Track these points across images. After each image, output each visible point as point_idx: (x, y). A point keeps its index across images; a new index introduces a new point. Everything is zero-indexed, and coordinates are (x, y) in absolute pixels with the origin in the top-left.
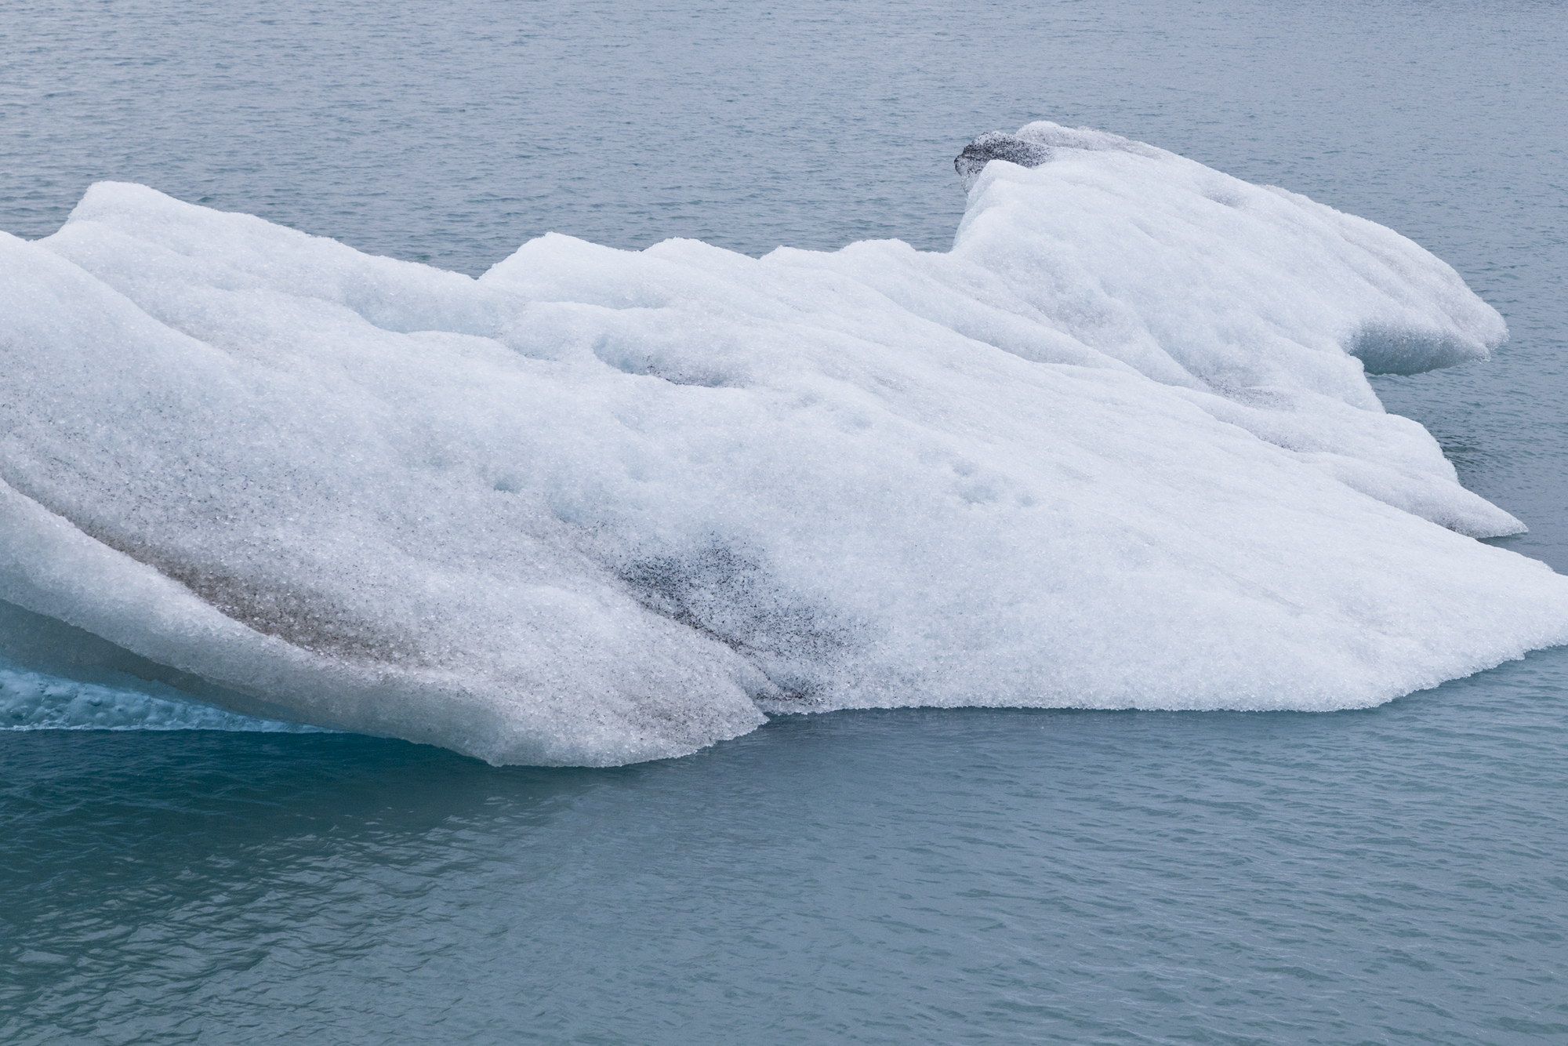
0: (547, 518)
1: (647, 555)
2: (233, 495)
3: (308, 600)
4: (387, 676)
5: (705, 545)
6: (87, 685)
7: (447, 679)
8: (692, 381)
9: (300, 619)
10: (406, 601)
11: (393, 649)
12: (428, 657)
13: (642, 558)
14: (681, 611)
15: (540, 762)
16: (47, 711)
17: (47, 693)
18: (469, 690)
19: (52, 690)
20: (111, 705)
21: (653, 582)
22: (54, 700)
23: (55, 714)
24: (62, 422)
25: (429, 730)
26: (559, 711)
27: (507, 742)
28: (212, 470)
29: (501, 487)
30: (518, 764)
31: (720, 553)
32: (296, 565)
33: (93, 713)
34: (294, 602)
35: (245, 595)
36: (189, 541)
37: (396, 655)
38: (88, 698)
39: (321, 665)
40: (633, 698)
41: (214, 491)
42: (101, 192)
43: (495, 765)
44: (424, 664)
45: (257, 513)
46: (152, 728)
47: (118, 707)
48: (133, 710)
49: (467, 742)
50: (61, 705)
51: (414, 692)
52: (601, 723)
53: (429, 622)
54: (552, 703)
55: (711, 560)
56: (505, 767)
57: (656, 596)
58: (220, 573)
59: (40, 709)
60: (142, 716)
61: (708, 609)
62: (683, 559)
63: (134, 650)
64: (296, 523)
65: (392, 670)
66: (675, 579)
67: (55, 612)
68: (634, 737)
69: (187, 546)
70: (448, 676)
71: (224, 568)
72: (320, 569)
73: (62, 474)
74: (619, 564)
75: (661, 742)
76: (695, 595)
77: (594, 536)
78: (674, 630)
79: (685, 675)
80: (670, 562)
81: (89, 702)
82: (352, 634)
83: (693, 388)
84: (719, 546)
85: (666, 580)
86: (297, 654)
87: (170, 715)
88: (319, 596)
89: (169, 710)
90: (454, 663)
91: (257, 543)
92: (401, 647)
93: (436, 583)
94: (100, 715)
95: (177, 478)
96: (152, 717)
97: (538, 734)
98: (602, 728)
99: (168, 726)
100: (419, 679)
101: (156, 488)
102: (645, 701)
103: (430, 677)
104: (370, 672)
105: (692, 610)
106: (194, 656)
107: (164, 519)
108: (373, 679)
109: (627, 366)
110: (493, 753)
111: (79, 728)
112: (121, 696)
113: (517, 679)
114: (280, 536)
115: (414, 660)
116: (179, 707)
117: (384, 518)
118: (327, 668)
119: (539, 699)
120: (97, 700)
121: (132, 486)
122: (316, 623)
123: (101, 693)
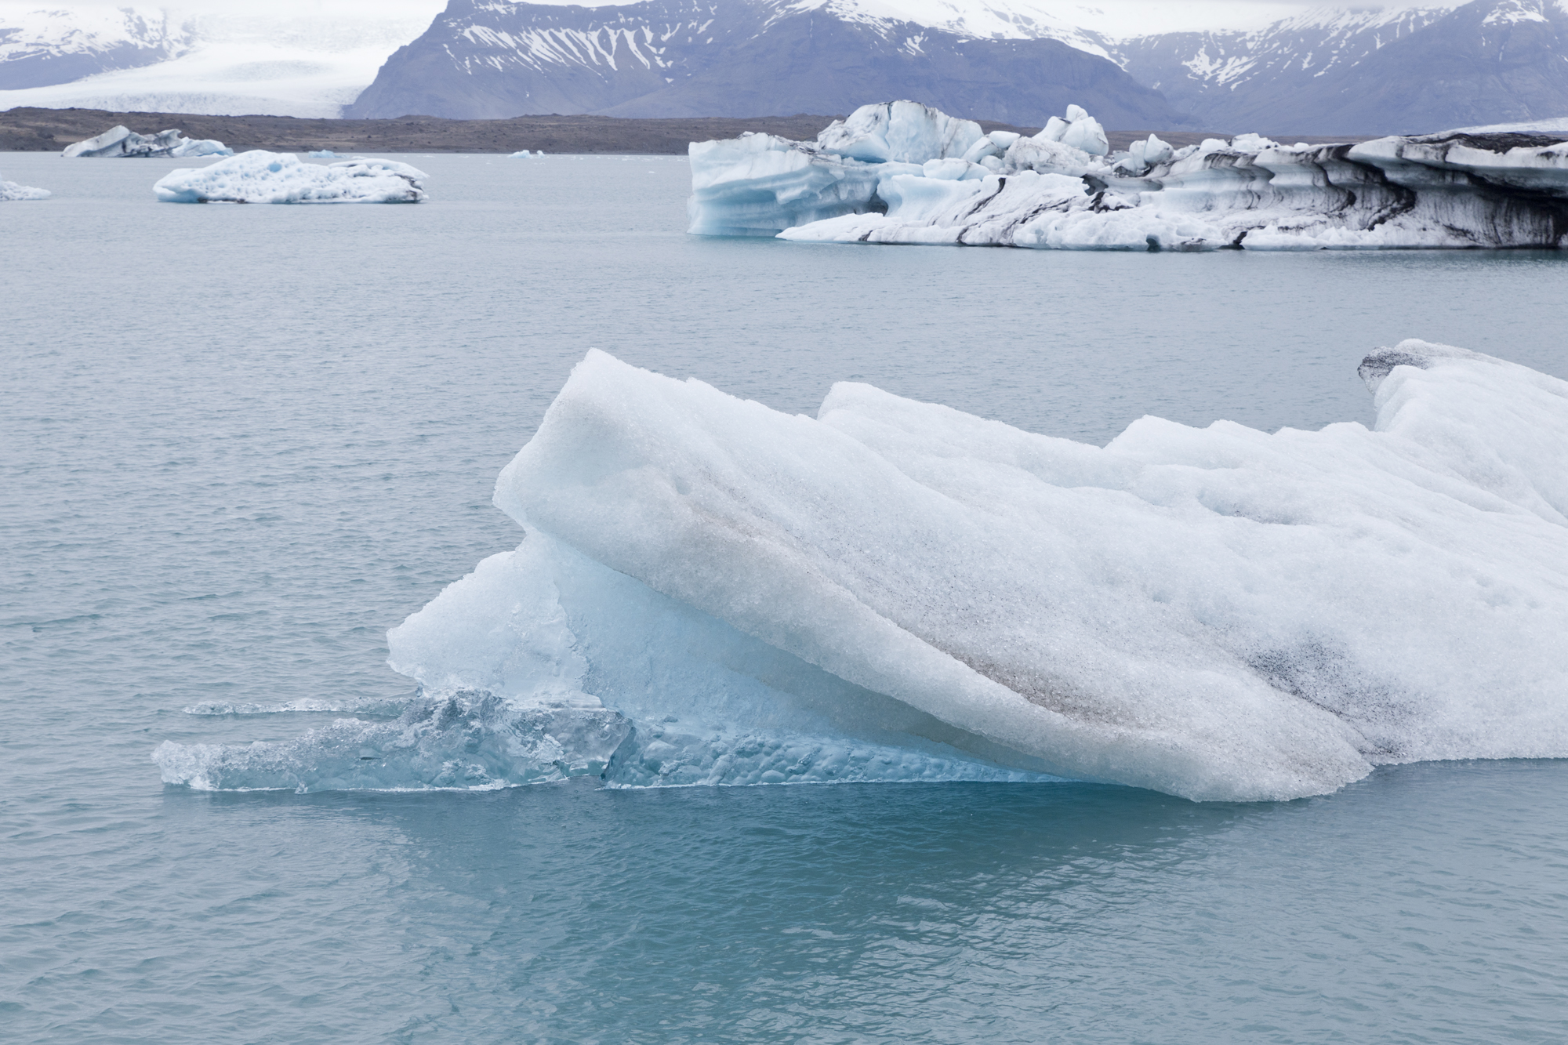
0: (1192, 621)
1: (1264, 648)
2: (984, 605)
3: (1050, 681)
4: (1120, 735)
5: (1304, 641)
6: (883, 748)
7: (1163, 737)
8: (1271, 521)
9: (1048, 695)
10: (1118, 681)
11: (1116, 716)
12: (1142, 721)
13: (1261, 651)
14: (1294, 689)
15: (1229, 799)
16: (851, 769)
17: (852, 755)
18: (1179, 745)
19: (856, 753)
20: (898, 764)
21: (1271, 668)
22: (856, 759)
23: (857, 771)
24: (868, 552)
25: (1147, 776)
26: (1240, 760)
27: (1206, 784)
28: (966, 587)
29: (1156, 599)
30: (1212, 800)
31: (1315, 647)
32: (1037, 655)
33: (884, 770)
34: (1041, 682)
35: (1008, 677)
36: (964, 638)
37: (1120, 720)
38: (881, 758)
39: (1075, 726)
40: (1284, 752)
41: (970, 602)
42: (842, 389)
43: (1196, 801)
44: (1140, 726)
45: (1002, 618)
46: (926, 780)
47: (902, 765)
48: (913, 767)
49: (1174, 784)
50: (862, 764)
51: (1138, 747)
52: (1271, 769)
53: (1136, 696)
54: (1235, 754)
55: (1310, 652)
56: (1203, 802)
57: (1276, 679)
58: (988, 662)
59: (847, 767)
60: (920, 771)
61: (1312, 688)
62: (1290, 652)
63: (942, 717)
64: (1031, 625)
65: (1122, 730)
66: (1286, 666)
67: (886, 690)
68: (1295, 779)
69: (964, 641)
70: (1163, 735)
71: (989, 657)
72: (1054, 659)
73: (875, 589)
74: (1246, 655)
75: (1313, 783)
76: (1302, 678)
77: (1226, 635)
78: (1296, 703)
79: (1314, 735)
80: (1281, 654)
81: (883, 762)
82: (1085, 705)
83: (1274, 525)
84: (1314, 642)
85: (1280, 667)
86: (1058, 719)
87: (941, 771)
88: (1057, 678)
89: (940, 767)
90: (1161, 726)
91: (1009, 639)
92: (1121, 714)
93: (1135, 668)
94: (890, 771)
95: (945, 592)
96: (927, 772)
97: (1230, 777)
98: (1272, 773)
99: (939, 779)
100: (1143, 736)
101: (934, 600)
102: (1291, 754)
103: (1150, 735)
104: (1109, 732)
105: (1302, 689)
106: (985, 721)
107: (945, 622)
108: (1113, 736)
109: (1220, 510)
110: (1193, 791)
111: (874, 781)
112: (907, 756)
113: (1207, 737)
114: (1023, 635)
115: (1134, 723)
116: (947, 764)
117: (1085, 622)
118: (1079, 729)
119: (1226, 751)
120: (888, 760)
121: (919, 599)
122: (1059, 698)
123: (891, 754)
